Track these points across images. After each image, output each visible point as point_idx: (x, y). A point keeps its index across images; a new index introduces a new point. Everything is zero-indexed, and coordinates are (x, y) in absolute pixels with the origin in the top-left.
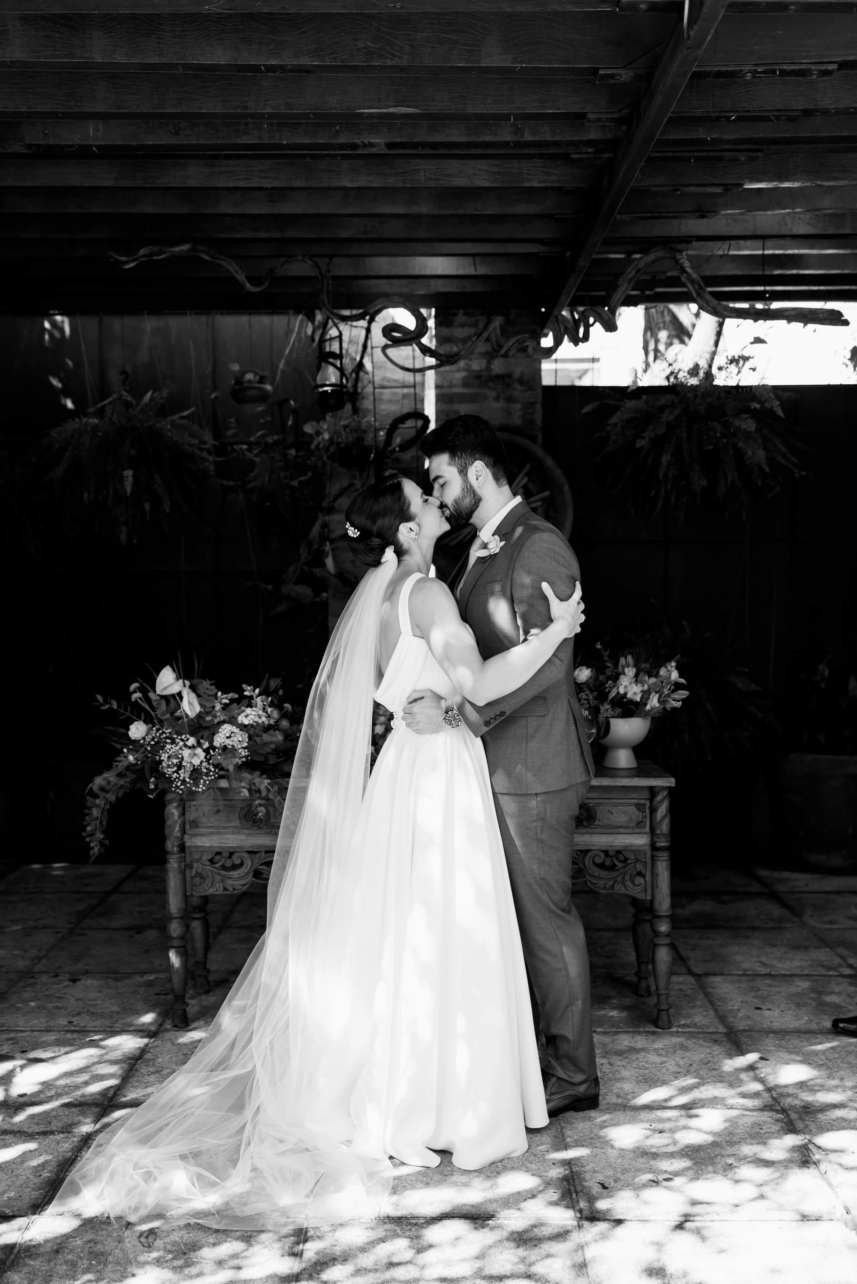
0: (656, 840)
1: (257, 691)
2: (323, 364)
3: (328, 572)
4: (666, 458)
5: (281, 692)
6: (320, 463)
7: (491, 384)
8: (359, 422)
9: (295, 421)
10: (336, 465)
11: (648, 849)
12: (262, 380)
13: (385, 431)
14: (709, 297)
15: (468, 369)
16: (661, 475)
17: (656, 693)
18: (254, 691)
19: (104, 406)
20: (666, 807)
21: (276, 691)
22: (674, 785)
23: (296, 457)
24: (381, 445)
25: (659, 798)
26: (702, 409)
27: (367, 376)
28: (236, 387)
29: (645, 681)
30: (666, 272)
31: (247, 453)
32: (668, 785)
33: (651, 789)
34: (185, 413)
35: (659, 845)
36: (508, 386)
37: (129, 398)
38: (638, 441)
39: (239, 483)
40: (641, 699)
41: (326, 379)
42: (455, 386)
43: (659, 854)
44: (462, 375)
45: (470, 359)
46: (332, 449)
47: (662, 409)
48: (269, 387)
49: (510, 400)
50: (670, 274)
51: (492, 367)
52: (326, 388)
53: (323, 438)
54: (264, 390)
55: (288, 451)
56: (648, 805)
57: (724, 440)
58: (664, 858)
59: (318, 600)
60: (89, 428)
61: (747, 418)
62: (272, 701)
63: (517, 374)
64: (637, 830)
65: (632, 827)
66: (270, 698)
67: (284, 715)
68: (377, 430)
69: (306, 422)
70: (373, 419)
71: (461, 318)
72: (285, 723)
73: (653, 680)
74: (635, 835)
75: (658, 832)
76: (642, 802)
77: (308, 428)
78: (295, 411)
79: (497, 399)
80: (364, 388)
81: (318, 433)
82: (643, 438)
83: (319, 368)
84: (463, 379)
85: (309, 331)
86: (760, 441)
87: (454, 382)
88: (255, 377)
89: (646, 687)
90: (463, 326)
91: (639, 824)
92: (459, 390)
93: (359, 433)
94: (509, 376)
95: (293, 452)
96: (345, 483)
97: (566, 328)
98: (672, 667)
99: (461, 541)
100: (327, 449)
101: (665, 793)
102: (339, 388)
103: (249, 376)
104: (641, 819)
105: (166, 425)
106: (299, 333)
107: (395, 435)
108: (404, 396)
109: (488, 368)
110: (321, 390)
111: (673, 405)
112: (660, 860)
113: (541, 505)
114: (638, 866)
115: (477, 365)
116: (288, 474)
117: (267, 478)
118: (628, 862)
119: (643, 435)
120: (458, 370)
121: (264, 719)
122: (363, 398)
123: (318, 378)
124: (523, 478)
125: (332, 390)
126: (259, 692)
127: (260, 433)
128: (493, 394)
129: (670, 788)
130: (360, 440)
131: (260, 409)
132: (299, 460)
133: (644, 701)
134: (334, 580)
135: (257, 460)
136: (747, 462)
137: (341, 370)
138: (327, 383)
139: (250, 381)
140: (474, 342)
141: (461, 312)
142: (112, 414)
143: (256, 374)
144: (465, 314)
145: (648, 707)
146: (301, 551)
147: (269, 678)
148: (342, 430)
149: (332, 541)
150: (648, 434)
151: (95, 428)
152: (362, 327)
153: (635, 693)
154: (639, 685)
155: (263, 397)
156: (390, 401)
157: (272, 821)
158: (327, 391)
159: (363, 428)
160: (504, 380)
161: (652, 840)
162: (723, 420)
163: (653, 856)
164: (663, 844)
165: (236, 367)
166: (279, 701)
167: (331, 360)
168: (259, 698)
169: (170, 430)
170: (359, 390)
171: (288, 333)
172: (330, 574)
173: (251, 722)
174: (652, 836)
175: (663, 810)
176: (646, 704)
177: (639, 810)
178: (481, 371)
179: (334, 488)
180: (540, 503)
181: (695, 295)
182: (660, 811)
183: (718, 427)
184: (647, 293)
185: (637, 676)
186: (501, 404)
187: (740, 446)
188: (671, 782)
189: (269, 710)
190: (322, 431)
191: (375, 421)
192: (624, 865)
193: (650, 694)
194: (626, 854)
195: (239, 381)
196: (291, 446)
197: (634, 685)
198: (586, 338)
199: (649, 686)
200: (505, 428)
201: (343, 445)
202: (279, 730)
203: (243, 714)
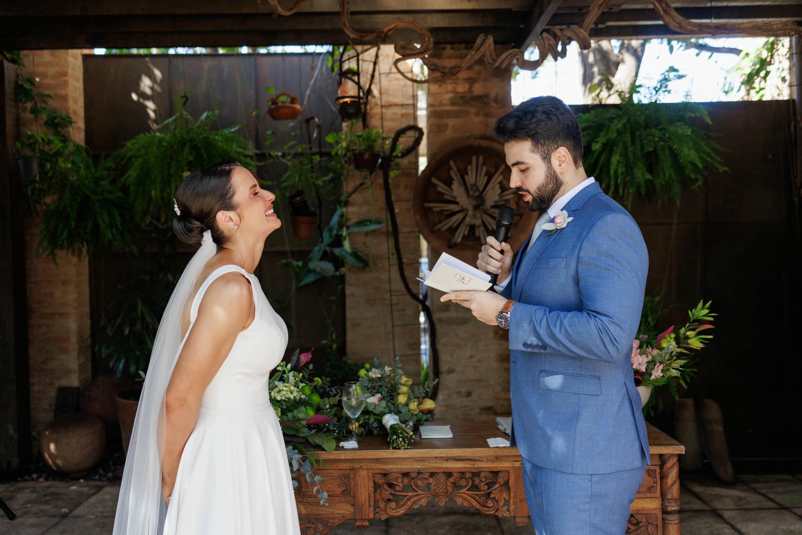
0: (667, 504)
1: (289, 366)
2: (343, 80)
3: (345, 251)
4: (615, 158)
5: (311, 366)
6: (339, 166)
7: (472, 103)
8: (369, 133)
9: (319, 134)
10: (351, 167)
11: (659, 513)
12: (293, 101)
13: (391, 140)
14: (675, 14)
15: (454, 92)
16: (612, 172)
17: (661, 363)
18: (286, 367)
19: (168, 123)
20: (676, 473)
21: (307, 364)
22: (684, 453)
23: (320, 162)
24: (388, 152)
25: (669, 464)
26: (642, 119)
27: (374, 100)
28: (273, 107)
29: (649, 353)
30: (620, 5)
31: (281, 159)
32: (678, 452)
33: (661, 456)
34: (233, 130)
35: (669, 509)
36: (486, 104)
37: (189, 117)
38: (593, 144)
39: (275, 183)
40: (646, 369)
41: (346, 92)
42: (445, 105)
43: (670, 517)
44: (450, 95)
45: (456, 84)
46: (349, 154)
47: (611, 119)
48: (298, 106)
49: (488, 115)
50: (624, 7)
51: (474, 89)
52: (346, 100)
53: (342, 146)
54: (294, 109)
55: (314, 157)
56: (658, 471)
57: (662, 143)
58: (676, 522)
59: (338, 273)
60: (156, 140)
61: (682, 125)
62: (303, 376)
63: (493, 95)
64: (649, 495)
65: (644, 493)
66: (301, 374)
67: (315, 389)
68: (384, 139)
69: (328, 133)
70: (381, 131)
71: (448, 51)
72: (316, 398)
73: (656, 352)
74: (646, 500)
75: (669, 497)
76: (653, 468)
77: (330, 139)
78: (319, 127)
79: (477, 115)
80: (371, 109)
81: (337, 143)
82: (597, 142)
83: (340, 83)
84: (451, 99)
85: (330, 64)
86: (691, 144)
87: (444, 102)
88: (287, 99)
89: (650, 358)
90: (450, 57)
91: (650, 489)
92: (448, 108)
93: (370, 141)
94: (487, 96)
95: (317, 158)
96: (358, 183)
97: (549, 45)
98: (671, 338)
99: (450, 228)
100: (345, 155)
101: (675, 460)
102: (357, 100)
103: (283, 98)
104: (652, 484)
105: (218, 138)
106: (321, 68)
107: (398, 143)
108: (403, 115)
109: (470, 90)
110: (341, 101)
111: (620, 117)
112: (672, 524)
113: (513, 198)
114: (649, 529)
115: (462, 88)
116: (314, 175)
117: (297, 178)
118: (641, 525)
119: (596, 140)
120: (447, 92)
121: (295, 394)
122: (371, 117)
123: (339, 92)
124: (499, 176)
125: (351, 101)
126: (291, 367)
127: (292, 143)
128: (473, 110)
129: (680, 456)
130: (370, 148)
131: (292, 124)
132: (322, 164)
133: (649, 372)
134: (348, 256)
135: (289, 164)
136: (681, 161)
137: (358, 83)
138: (347, 95)
139: (283, 102)
140: (473, 56)
141: (449, 46)
142: (175, 129)
143: (288, 96)
144: (452, 49)
145: (653, 377)
146: (324, 235)
147: (301, 353)
148: (356, 139)
149: (348, 228)
150: (602, 139)
151: (161, 140)
152: (370, 61)
153: (639, 364)
154: (643, 356)
155: (293, 114)
156: (392, 120)
157: (304, 490)
158: (347, 102)
159: (373, 137)
160: (482, 99)
161: (662, 504)
162: (660, 127)
163: (663, 520)
164: (674, 509)
165: (273, 92)
166: (310, 375)
167: (350, 76)
168: (292, 373)
169: (221, 141)
170: (368, 111)
171: (313, 68)
172: (348, 253)
173: (283, 398)
174: (663, 500)
175: (673, 475)
176: (651, 374)
177: (649, 475)
178: (465, 92)
179: (348, 186)
180: (512, 196)
181: (662, 13)
182: (670, 477)
183: (657, 133)
184: (600, 26)
185: (640, 347)
186: (480, 119)
187: (674, 147)
188: (681, 449)
189: (301, 385)
190: (340, 141)
191: (383, 132)
192: (637, 527)
193: (655, 365)
194: (638, 517)
195: (274, 102)
196: (315, 154)
197: (639, 356)
198: (563, 54)
199: (653, 357)
200: (485, 137)
201: (357, 152)
202: (311, 405)
203: (277, 389)
